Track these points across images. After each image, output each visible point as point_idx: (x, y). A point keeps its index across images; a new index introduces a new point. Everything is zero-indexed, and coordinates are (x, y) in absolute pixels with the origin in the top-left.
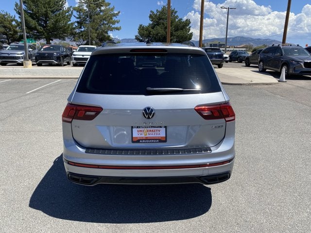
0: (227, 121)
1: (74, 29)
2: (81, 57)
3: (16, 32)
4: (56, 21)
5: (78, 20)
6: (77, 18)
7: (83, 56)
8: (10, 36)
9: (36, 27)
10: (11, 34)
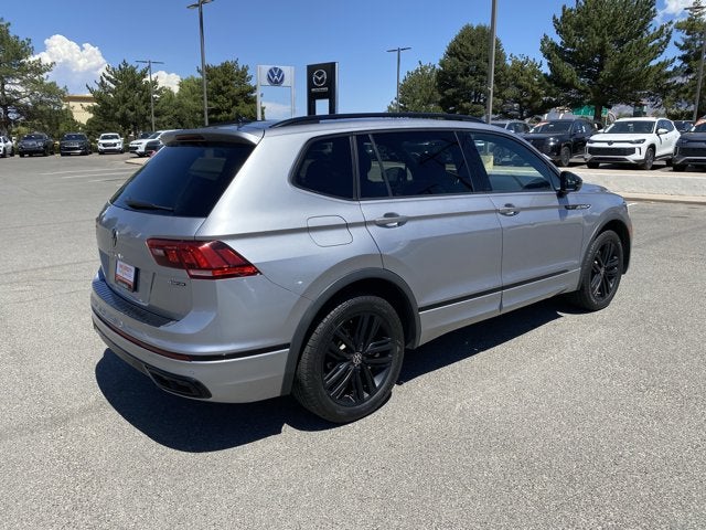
0: (192, 277)
1: (668, 75)
2: (606, 145)
3: (536, 96)
4: (622, 63)
5: (685, 52)
6: (682, 48)
7: (610, 143)
8: (525, 104)
9: (572, 81)
10: (526, 100)
